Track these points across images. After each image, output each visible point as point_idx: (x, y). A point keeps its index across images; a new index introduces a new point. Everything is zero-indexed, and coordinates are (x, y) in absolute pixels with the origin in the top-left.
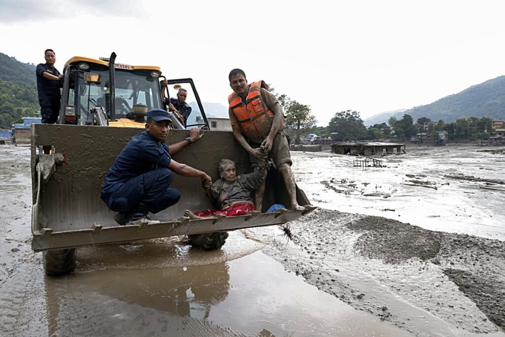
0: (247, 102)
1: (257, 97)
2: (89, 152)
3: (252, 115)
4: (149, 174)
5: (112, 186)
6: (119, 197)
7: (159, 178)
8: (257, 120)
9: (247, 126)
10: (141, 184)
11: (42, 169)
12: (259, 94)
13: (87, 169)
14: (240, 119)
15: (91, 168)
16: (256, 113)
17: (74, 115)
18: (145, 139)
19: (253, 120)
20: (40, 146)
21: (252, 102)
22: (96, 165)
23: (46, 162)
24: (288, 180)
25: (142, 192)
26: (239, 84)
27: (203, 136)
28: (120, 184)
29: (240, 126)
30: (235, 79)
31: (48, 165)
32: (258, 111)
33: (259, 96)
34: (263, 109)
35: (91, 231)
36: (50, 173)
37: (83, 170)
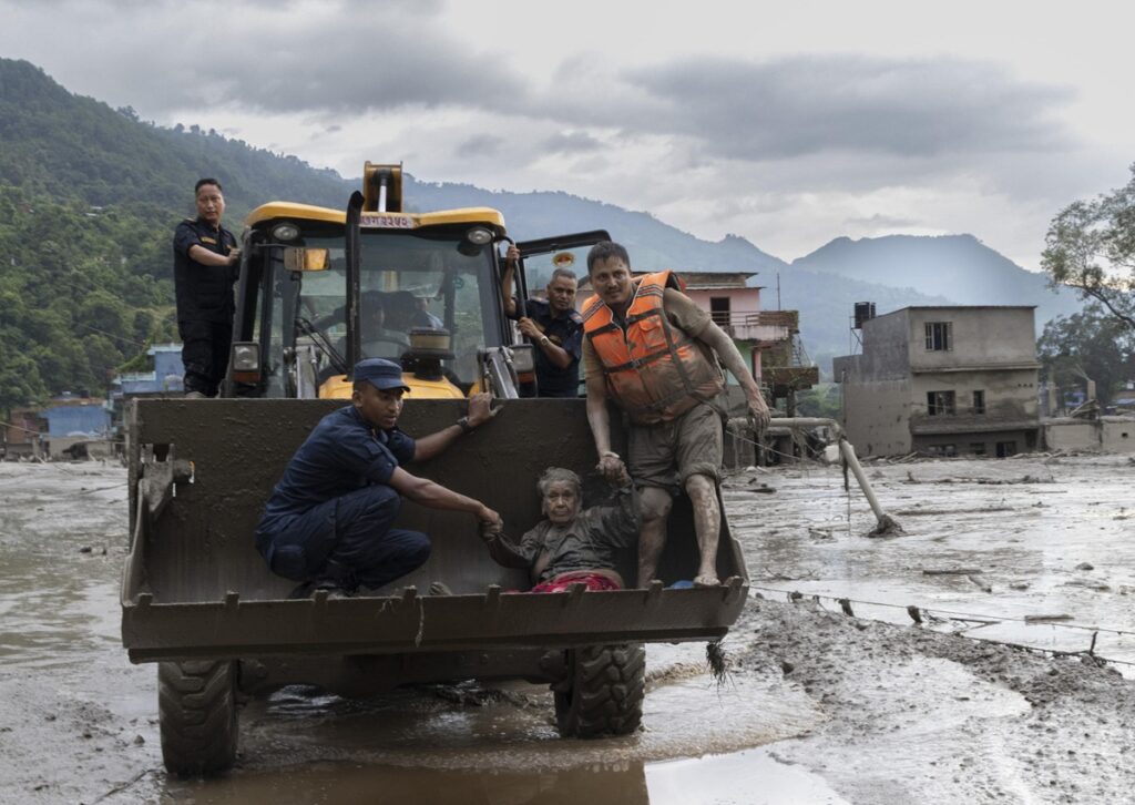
0: (627, 323)
1: (651, 313)
2: (242, 457)
3: (637, 355)
4: (350, 497)
5: (277, 522)
6: (287, 543)
7: (367, 506)
8: (650, 366)
9: (624, 380)
10: (331, 517)
11: (148, 490)
12: (658, 302)
13: (238, 493)
14: (609, 362)
15: (245, 490)
16: (647, 350)
17: (255, 366)
18: (347, 422)
19: (639, 367)
20: (147, 445)
21: (641, 323)
22: (257, 484)
23: (156, 478)
24: (701, 517)
25: (333, 535)
26: (614, 282)
27: (499, 412)
28: (292, 517)
29: (606, 380)
30: (604, 270)
31: (160, 484)
32: (653, 345)
33: (658, 309)
34: (665, 340)
35: (221, 605)
36: (163, 501)
37: (231, 496)
